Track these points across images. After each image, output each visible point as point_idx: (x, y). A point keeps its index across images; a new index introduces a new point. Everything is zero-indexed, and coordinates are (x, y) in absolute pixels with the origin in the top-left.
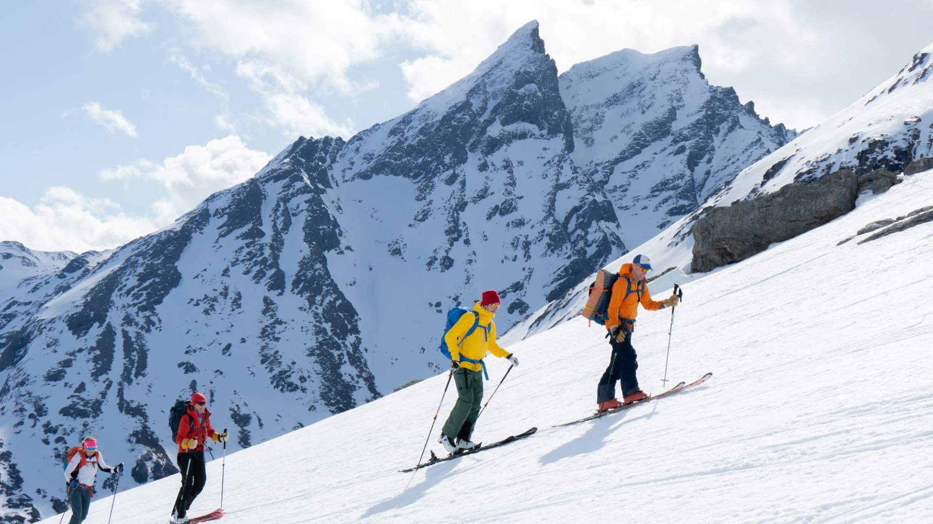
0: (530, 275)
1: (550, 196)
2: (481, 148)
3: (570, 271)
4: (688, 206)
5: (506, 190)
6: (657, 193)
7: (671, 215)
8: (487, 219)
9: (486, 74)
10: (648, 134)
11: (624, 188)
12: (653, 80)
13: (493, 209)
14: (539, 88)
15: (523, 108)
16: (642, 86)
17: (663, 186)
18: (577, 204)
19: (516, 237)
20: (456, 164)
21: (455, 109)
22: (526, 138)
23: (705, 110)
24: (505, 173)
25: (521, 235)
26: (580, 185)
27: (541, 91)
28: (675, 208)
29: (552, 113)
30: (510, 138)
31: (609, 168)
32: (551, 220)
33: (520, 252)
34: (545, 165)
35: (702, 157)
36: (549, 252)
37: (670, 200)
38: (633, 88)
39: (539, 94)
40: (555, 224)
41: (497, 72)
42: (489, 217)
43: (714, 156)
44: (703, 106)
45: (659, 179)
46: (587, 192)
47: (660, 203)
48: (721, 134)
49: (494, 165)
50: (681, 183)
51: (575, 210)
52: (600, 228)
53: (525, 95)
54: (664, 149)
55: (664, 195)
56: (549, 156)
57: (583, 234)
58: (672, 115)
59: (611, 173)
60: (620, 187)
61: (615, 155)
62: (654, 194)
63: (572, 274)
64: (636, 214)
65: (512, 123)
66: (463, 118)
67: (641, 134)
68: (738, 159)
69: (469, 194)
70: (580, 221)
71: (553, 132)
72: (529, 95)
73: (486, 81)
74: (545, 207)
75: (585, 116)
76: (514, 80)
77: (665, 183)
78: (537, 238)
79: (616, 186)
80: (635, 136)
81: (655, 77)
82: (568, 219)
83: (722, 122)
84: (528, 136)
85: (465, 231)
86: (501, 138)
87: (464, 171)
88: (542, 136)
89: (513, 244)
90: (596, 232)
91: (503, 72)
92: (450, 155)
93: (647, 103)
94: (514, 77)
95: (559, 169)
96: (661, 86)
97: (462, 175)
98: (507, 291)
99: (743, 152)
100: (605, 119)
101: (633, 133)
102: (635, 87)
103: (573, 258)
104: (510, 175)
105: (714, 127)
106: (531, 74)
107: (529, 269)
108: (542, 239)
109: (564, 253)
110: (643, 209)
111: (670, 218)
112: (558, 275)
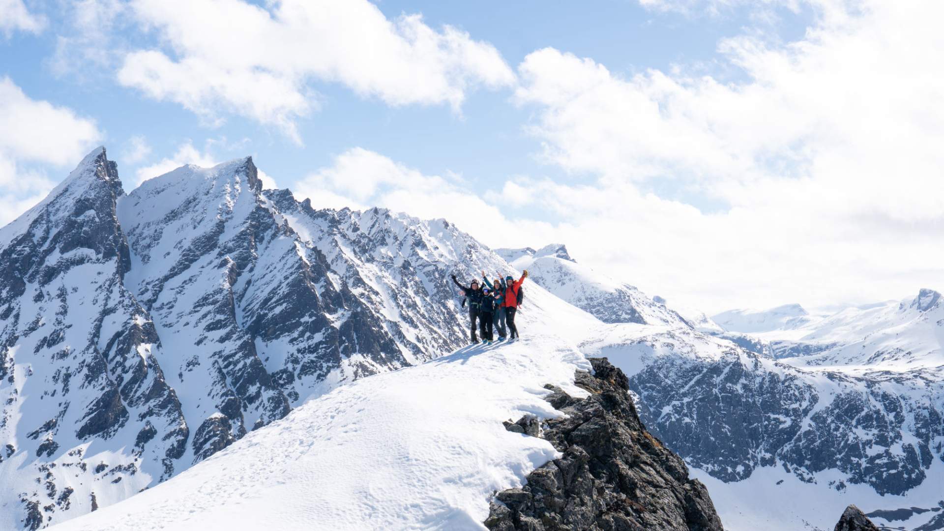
0: (65, 411)
1: (96, 322)
2: (39, 278)
3: (102, 404)
4: (223, 321)
5: (57, 319)
6: (199, 308)
7: (209, 331)
8: (35, 352)
9: (51, 203)
10: (197, 249)
11: (170, 305)
12: (207, 195)
13: (42, 342)
14: (97, 214)
15: (82, 235)
16: (198, 200)
17: (204, 301)
18: (120, 329)
19: (58, 370)
20: (12, 298)
21: (15, 242)
22: (84, 263)
23: (249, 221)
24: (57, 303)
25: (63, 367)
26: (125, 309)
27: (98, 216)
28: (212, 323)
29: (108, 237)
30: (66, 266)
31: (158, 286)
32: (91, 350)
33: (60, 385)
34: (97, 290)
35: (245, 266)
36: (86, 384)
37: (209, 315)
38: (189, 204)
39: (97, 220)
40: (95, 354)
41: (62, 200)
42: (37, 350)
43: (257, 265)
44: (248, 217)
45: (202, 294)
46: (129, 317)
47: (200, 319)
48: (265, 242)
49: (49, 295)
50: (219, 297)
51: (118, 335)
52: (138, 353)
53: (84, 222)
54: (211, 262)
55: (205, 309)
56: (101, 280)
57: (122, 360)
58: (220, 227)
59: (160, 291)
60: (167, 304)
61: (166, 272)
62: (196, 310)
63: (103, 407)
64: (178, 332)
65: (71, 249)
66: (22, 250)
67: (190, 250)
68: (275, 268)
69: (22, 326)
70: (120, 347)
71: (108, 255)
72: (88, 222)
73: (50, 209)
74: (89, 336)
75: (146, 233)
76: (74, 208)
77: (206, 298)
78: (77, 369)
79: (163, 304)
80: (185, 252)
81: (208, 192)
82: (110, 346)
83: (267, 230)
84: (86, 261)
85: (11, 368)
86: (59, 266)
87: (19, 304)
88: (98, 260)
89: (54, 377)
90: (133, 357)
91: (68, 199)
92: (8, 288)
93: (199, 218)
94: (75, 205)
95: (109, 293)
96: (213, 200)
97: (17, 308)
98: (40, 431)
99: (280, 260)
100: (163, 235)
101: (183, 249)
102: (190, 202)
103: (107, 389)
104: (63, 304)
105: (259, 235)
106: (91, 201)
107: (65, 404)
108: (81, 370)
109: (99, 383)
110: (185, 325)
111: (207, 334)
112: (90, 409)
